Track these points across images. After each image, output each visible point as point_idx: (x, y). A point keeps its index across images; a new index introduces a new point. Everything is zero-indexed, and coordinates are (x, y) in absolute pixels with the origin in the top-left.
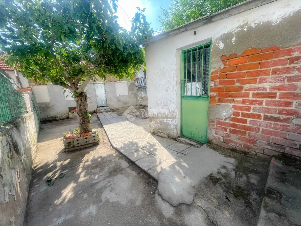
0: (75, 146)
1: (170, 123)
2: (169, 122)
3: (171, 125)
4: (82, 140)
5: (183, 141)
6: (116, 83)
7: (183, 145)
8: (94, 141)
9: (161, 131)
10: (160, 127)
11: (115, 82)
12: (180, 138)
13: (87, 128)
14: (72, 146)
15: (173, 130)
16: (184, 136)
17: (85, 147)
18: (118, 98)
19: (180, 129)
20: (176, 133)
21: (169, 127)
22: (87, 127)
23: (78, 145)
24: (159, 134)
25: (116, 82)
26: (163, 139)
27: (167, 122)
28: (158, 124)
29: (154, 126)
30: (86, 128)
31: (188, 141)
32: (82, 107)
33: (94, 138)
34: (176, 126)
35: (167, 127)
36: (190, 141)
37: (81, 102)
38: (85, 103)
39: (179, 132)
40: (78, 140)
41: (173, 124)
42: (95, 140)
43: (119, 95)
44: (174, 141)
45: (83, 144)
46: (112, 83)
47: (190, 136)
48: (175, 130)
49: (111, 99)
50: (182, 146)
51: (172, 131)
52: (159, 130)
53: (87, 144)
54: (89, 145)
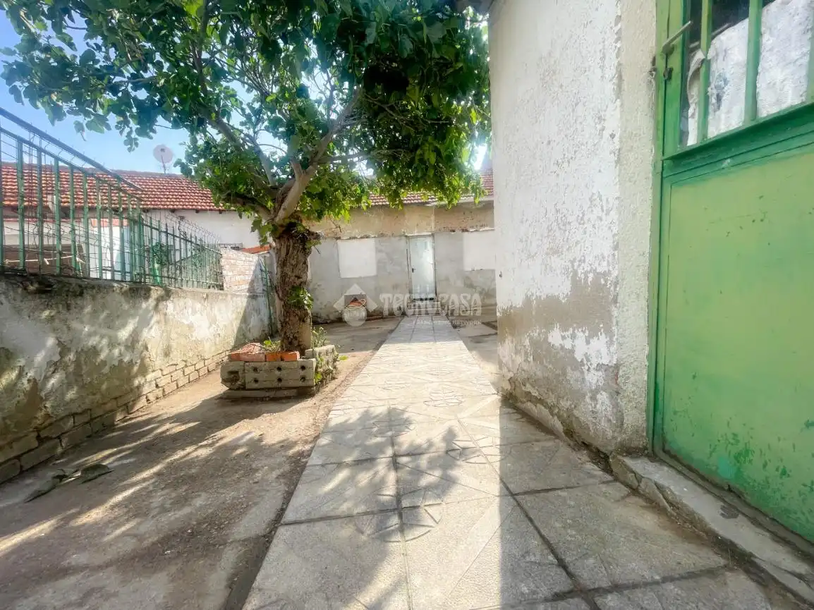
0: (247, 387)
1: (579, 356)
2: (573, 346)
3: (582, 363)
4: (266, 371)
5: (659, 487)
6: (466, 233)
7: (648, 521)
8: (301, 384)
9: (536, 394)
10: (534, 368)
11: (463, 231)
12: (640, 466)
13: (295, 338)
14: (239, 383)
15: (594, 398)
16: (674, 457)
17: (272, 394)
18: (468, 278)
19: (643, 401)
20: (609, 421)
21: (572, 375)
22: (296, 335)
23: (256, 386)
24: (529, 406)
25: (467, 231)
26: (542, 435)
27: (562, 347)
28: (526, 353)
29: (513, 361)
30: (291, 337)
31: (706, 508)
32: (288, 270)
33: (302, 373)
34: (613, 372)
35: (565, 374)
36: (729, 512)
37: (287, 254)
38: (297, 258)
39: (635, 418)
40: (255, 369)
41: (595, 362)
42: (303, 378)
43: (470, 270)
44: (597, 471)
45: (268, 385)
46: (453, 233)
47: (726, 471)
48: (603, 397)
49: (447, 279)
50: (637, 533)
51: (588, 400)
52: (528, 388)
53: (280, 389)
54: (286, 393)
